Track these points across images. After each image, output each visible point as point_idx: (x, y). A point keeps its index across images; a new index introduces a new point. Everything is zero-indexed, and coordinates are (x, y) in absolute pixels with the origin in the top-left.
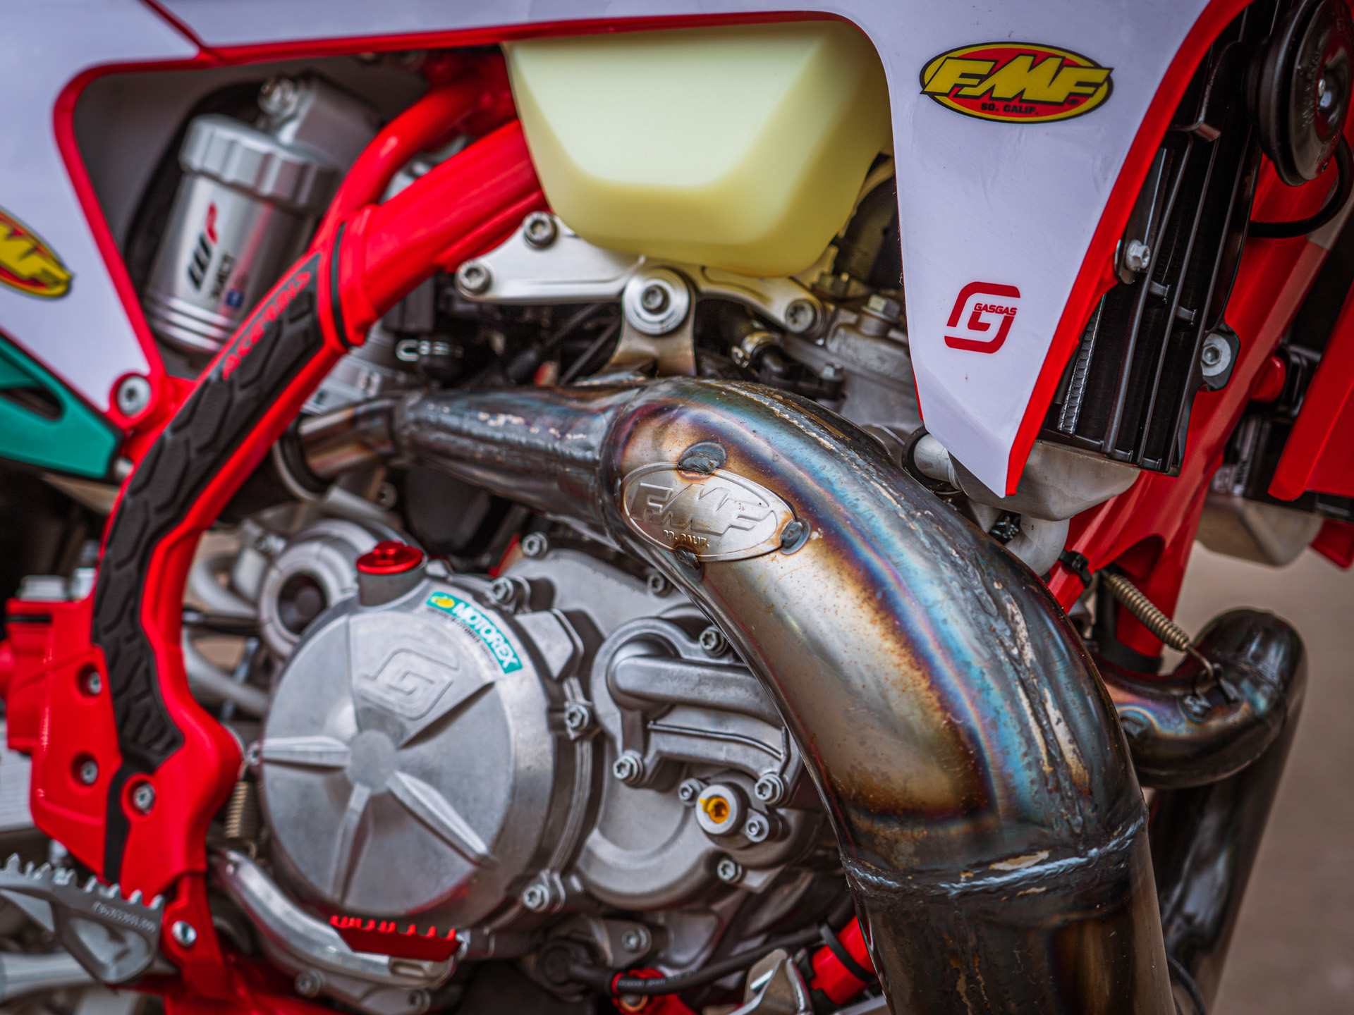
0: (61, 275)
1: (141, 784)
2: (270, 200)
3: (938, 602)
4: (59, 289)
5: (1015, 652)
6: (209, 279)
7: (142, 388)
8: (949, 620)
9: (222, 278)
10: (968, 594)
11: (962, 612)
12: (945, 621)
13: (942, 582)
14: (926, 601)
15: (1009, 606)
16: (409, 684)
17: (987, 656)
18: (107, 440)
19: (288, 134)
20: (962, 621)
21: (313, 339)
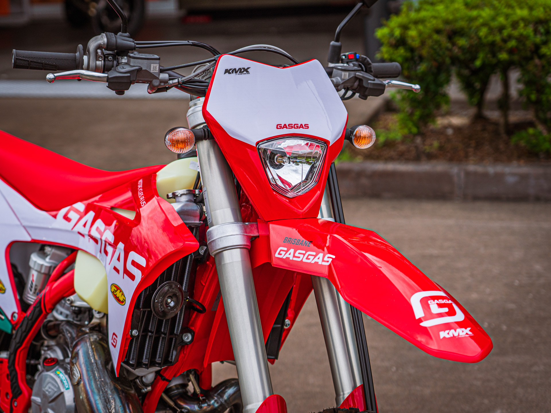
0: (4, 288)
1: (15, 401)
2: (44, 274)
3: (97, 400)
4: (3, 292)
5: (110, 411)
6: (33, 289)
7: (16, 315)
8: (99, 404)
9: (36, 290)
10: (104, 398)
11: (102, 402)
12: (98, 404)
13: (99, 395)
14: (96, 399)
15: (112, 401)
16: (50, 390)
17: (105, 411)
18: (10, 326)
19: (47, 259)
20: (101, 404)
21: (41, 312)
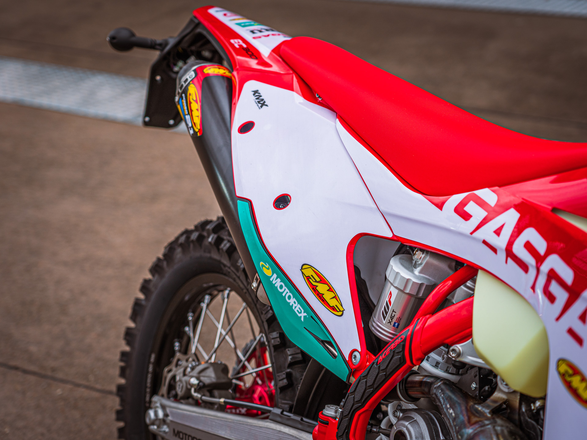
2: (408, 294)
4: (340, 313)
6: (388, 317)
7: (358, 355)
9: (392, 318)
19: (417, 271)
21: (402, 361)
